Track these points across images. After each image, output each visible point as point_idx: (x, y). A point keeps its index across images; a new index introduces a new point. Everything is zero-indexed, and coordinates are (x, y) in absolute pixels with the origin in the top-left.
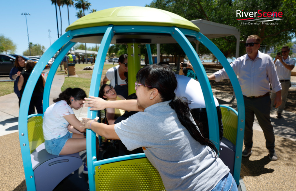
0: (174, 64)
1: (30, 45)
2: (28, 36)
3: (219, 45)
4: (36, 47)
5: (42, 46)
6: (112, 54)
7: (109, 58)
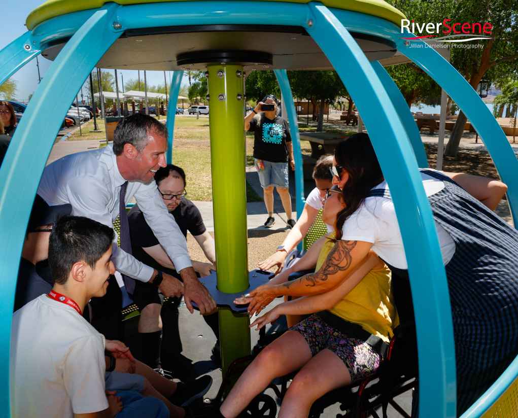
0: (311, 116)
2: (38, 65)
3: (399, 79)
6: (195, 98)
7: (191, 106)
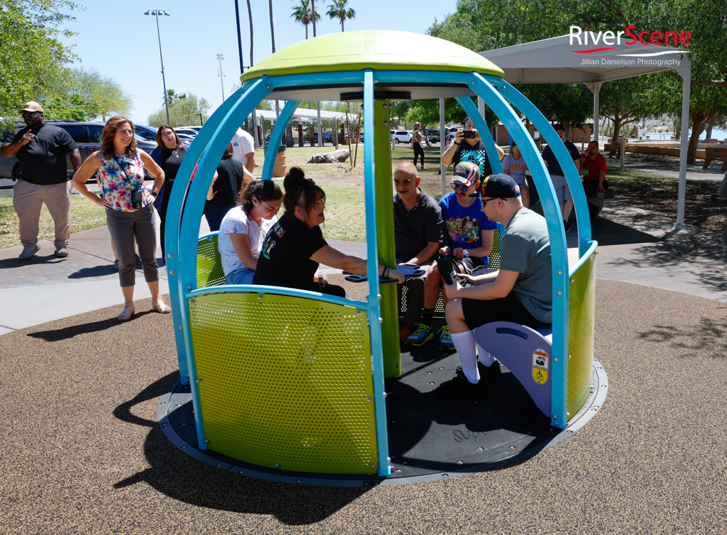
1: (168, 96)
2: (162, 72)
4: (183, 102)
5: (199, 99)
